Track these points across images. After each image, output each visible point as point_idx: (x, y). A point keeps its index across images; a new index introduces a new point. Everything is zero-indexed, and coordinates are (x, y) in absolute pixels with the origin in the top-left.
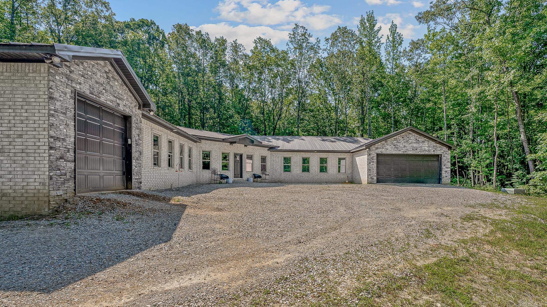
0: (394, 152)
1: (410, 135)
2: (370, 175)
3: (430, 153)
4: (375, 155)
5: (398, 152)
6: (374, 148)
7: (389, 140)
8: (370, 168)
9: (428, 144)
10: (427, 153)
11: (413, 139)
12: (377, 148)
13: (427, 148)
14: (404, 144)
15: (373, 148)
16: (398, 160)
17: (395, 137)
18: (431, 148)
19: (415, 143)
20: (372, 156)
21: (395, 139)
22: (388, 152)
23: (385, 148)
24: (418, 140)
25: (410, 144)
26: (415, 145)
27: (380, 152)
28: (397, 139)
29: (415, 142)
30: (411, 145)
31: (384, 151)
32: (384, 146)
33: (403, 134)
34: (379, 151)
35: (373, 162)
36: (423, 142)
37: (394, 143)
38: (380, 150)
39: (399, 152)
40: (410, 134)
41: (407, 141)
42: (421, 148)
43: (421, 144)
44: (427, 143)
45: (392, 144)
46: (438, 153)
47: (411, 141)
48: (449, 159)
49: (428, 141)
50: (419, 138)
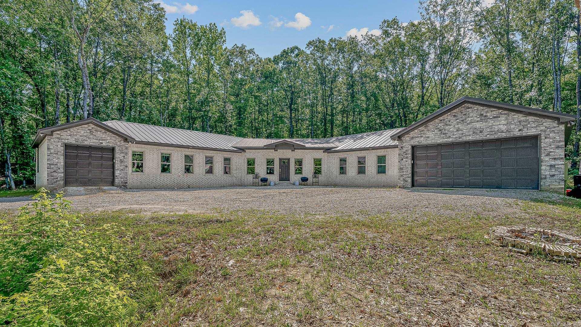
0: (440, 141)
1: (468, 110)
2: (402, 176)
3: (511, 135)
4: (410, 147)
5: (446, 140)
6: (408, 139)
7: (431, 123)
8: (402, 167)
9: (506, 119)
10: (504, 135)
11: (475, 115)
12: (413, 138)
13: (504, 128)
14: (456, 126)
15: (406, 138)
16: (449, 152)
17: (441, 118)
18: (513, 126)
19: (478, 121)
20: (405, 149)
21: (441, 120)
22: (429, 142)
23: (424, 136)
24: (486, 116)
25: (469, 124)
26: (478, 125)
27: (417, 143)
28: (444, 120)
29: (479, 119)
30: (469, 126)
31: (423, 141)
32: (424, 134)
33: (455, 111)
34: (415, 142)
35: (407, 158)
36: (494, 117)
37: (439, 127)
38: (417, 139)
39: (448, 139)
40: (469, 108)
41: (462, 121)
42: (491, 128)
43: (491, 122)
44: (503, 118)
45: (436, 129)
46: (532, 132)
47: (470, 119)
48: (560, 141)
49: (505, 114)
50: (487, 112)
